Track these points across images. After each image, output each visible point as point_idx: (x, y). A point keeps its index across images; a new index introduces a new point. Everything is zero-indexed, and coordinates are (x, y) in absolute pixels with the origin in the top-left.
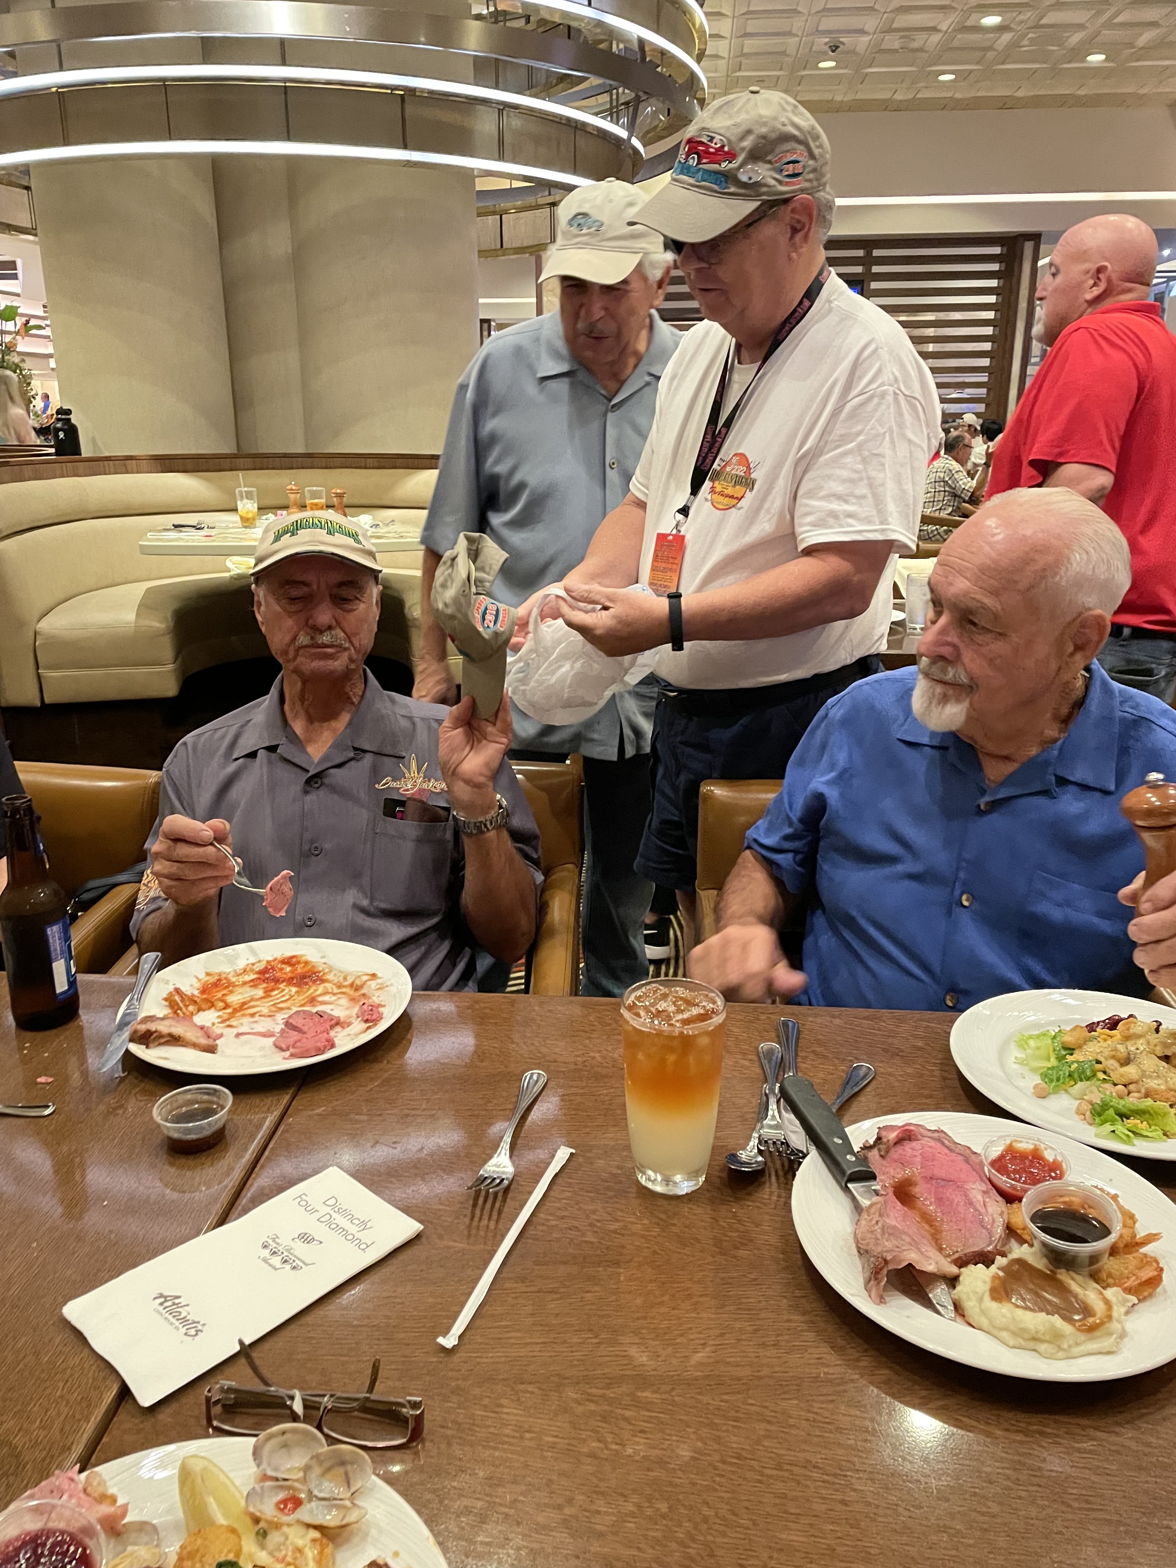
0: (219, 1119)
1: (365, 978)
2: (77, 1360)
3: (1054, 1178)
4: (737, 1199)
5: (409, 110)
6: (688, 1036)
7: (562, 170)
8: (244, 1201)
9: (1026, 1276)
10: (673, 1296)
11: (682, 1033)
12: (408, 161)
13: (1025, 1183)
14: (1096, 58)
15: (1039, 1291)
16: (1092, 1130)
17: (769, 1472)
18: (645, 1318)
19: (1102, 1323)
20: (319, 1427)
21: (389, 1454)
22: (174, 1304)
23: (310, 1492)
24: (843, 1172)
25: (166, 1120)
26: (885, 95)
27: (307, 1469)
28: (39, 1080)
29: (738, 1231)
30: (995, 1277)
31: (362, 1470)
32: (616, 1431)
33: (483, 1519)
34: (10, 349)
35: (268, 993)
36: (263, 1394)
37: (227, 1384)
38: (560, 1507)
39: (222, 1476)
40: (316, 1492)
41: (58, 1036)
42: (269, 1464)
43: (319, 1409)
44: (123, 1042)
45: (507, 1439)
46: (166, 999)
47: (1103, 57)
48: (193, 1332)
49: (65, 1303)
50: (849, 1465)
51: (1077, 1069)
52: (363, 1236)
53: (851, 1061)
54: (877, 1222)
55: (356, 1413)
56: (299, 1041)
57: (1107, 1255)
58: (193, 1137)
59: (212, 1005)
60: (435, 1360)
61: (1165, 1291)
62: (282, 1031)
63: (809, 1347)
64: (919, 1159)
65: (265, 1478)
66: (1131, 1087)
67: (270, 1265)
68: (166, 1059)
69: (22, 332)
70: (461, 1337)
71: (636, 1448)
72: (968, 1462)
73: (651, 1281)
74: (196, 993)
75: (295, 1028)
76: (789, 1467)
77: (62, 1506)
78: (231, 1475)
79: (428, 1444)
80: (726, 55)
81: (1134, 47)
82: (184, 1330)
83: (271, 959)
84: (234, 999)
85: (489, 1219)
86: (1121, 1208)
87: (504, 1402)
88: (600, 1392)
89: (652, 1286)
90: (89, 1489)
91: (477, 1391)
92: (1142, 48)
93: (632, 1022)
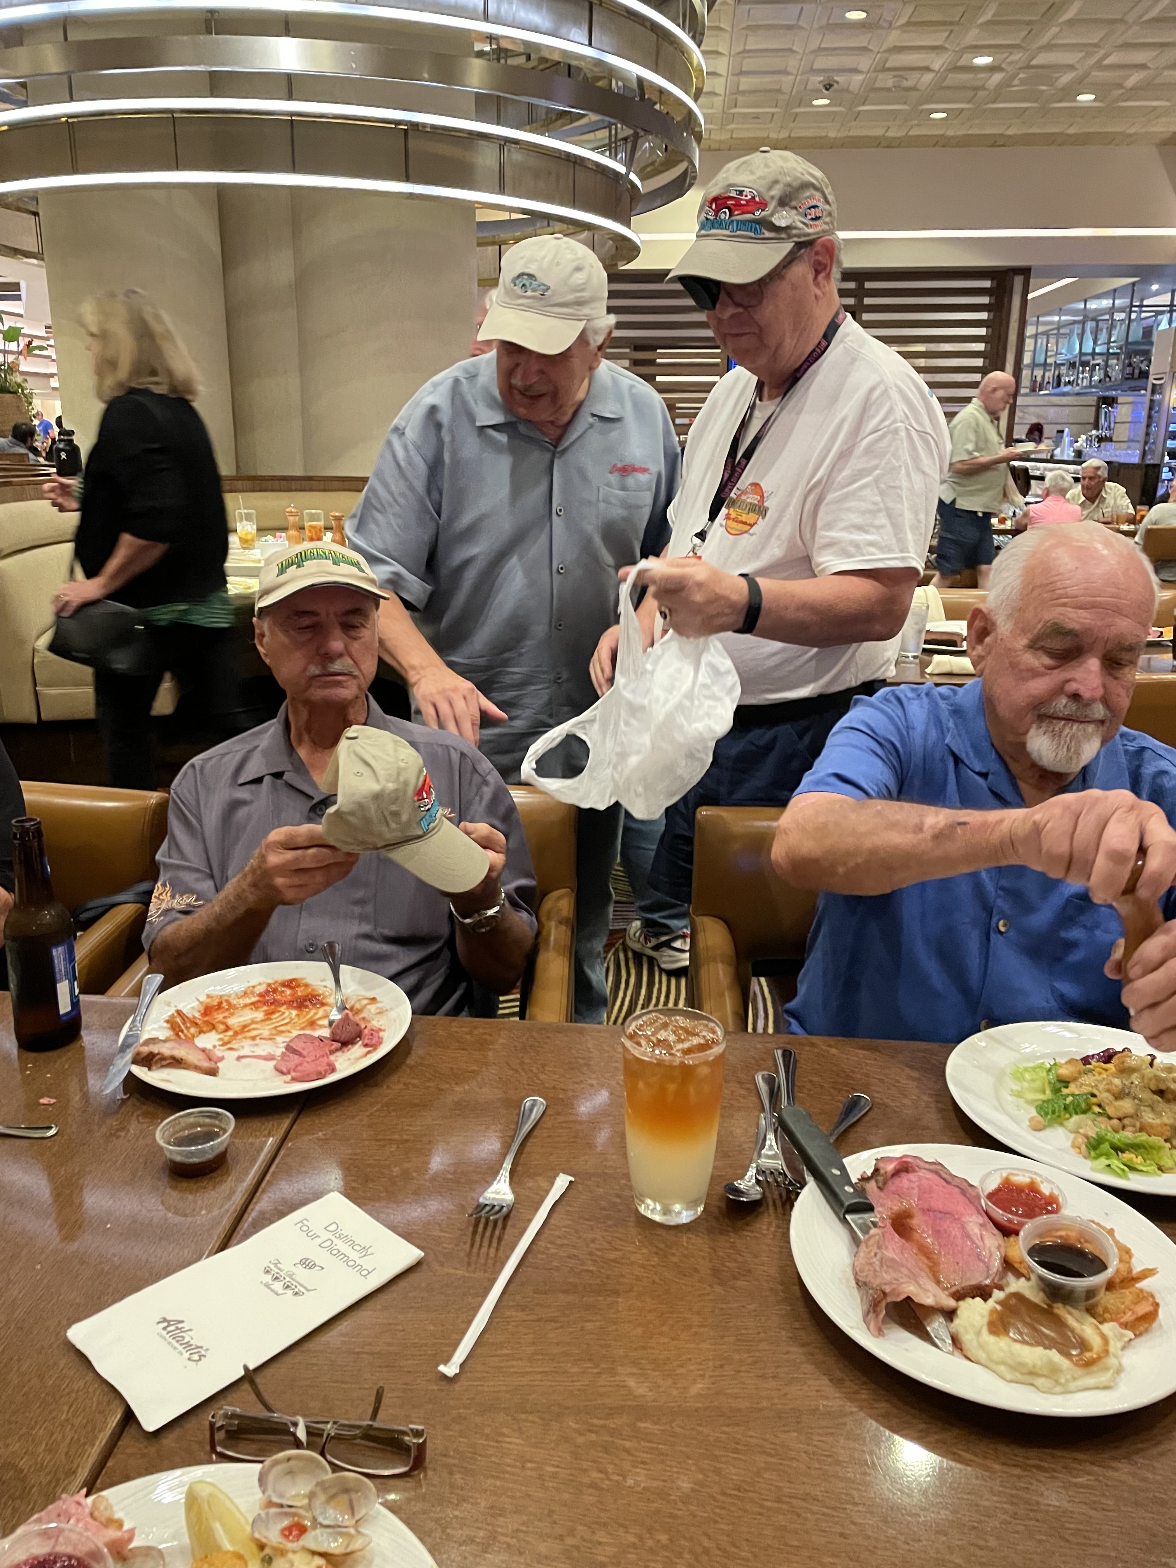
0: (222, 1142)
1: (365, 1002)
2: (81, 1384)
3: (1048, 1212)
4: (736, 1230)
5: (412, 143)
6: (689, 1066)
7: (561, 204)
8: (246, 1225)
9: (1023, 1310)
10: (673, 1326)
11: (682, 1063)
12: (411, 194)
13: (1020, 1216)
14: (1086, 98)
15: (1036, 1325)
16: (1089, 1163)
17: (769, 1504)
18: (644, 1348)
19: (1099, 1358)
20: (322, 1454)
21: (391, 1482)
22: (177, 1328)
23: (314, 1519)
24: (841, 1204)
25: (169, 1144)
26: (879, 132)
27: (312, 1496)
28: (42, 1101)
29: (736, 1261)
30: (993, 1311)
31: (366, 1497)
32: (617, 1461)
33: (485, 1549)
34: (12, 369)
35: (269, 1014)
36: (267, 1420)
37: (230, 1409)
38: (561, 1538)
39: (228, 1503)
40: (320, 1519)
41: (59, 1057)
42: (274, 1491)
43: (321, 1435)
44: (125, 1065)
45: (509, 1469)
46: (167, 1022)
47: (1092, 97)
48: (196, 1357)
49: (69, 1326)
50: (848, 1498)
51: (1072, 1102)
52: (364, 1262)
53: (847, 1091)
54: (876, 1255)
55: (358, 1441)
56: (300, 1064)
57: (1103, 1289)
58: (196, 1160)
59: (213, 1027)
60: (436, 1388)
61: (1161, 1326)
62: (283, 1054)
63: (809, 1379)
64: (916, 1191)
65: (270, 1504)
66: (1126, 1121)
67: (272, 1291)
68: (168, 1081)
69: (25, 352)
70: (462, 1366)
71: (638, 1479)
72: (965, 1497)
73: (650, 1311)
74: (197, 1015)
75: (295, 1052)
76: (788, 1500)
77: (70, 1530)
78: (235, 1500)
79: (430, 1473)
80: (722, 92)
81: (1123, 87)
82: (187, 1355)
83: (271, 981)
84: (235, 1021)
85: (489, 1246)
86: (1117, 1242)
87: (505, 1431)
88: (602, 1422)
89: (651, 1316)
90: (96, 1514)
91: (478, 1419)
92: (1131, 89)
93: (632, 1051)
